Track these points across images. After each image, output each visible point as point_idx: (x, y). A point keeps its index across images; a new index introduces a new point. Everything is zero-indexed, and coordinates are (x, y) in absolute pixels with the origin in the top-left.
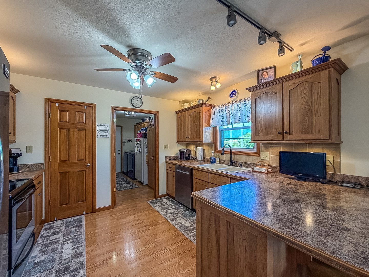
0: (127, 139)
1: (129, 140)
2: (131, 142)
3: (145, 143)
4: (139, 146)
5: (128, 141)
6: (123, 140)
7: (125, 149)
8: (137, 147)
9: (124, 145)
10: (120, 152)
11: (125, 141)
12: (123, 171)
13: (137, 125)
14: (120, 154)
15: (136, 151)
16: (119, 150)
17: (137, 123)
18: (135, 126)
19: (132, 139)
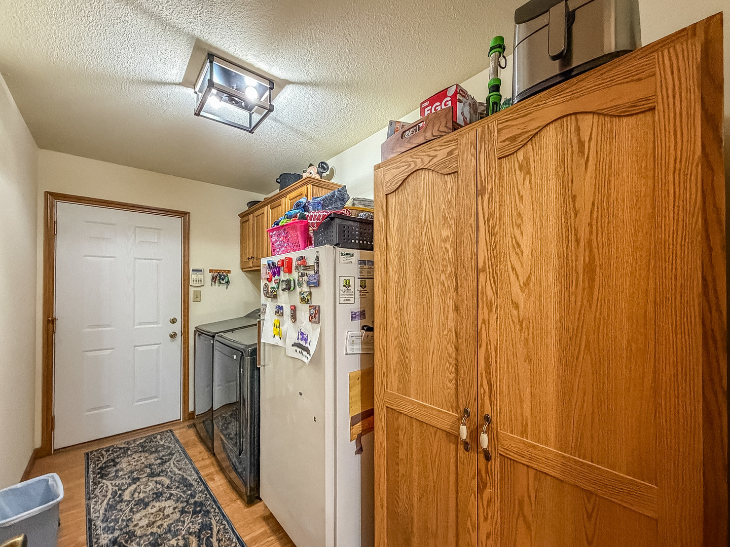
0: (211, 271)
1: (220, 277)
2: (227, 282)
3: (347, 285)
4: (294, 309)
5: (214, 279)
6: (193, 276)
7: (201, 315)
8: (279, 311)
9: (198, 298)
10: (177, 328)
11: (199, 281)
12: (191, 409)
13: (252, 212)
14: (179, 338)
15: (268, 336)
16: (173, 321)
17: (252, 204)
18: (244, 216)
19: (229, 272)
